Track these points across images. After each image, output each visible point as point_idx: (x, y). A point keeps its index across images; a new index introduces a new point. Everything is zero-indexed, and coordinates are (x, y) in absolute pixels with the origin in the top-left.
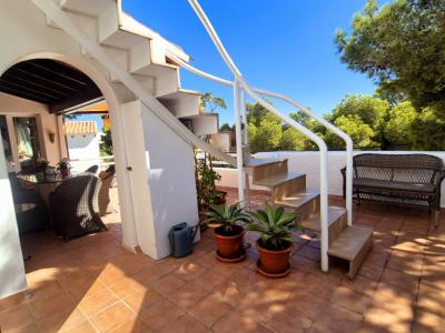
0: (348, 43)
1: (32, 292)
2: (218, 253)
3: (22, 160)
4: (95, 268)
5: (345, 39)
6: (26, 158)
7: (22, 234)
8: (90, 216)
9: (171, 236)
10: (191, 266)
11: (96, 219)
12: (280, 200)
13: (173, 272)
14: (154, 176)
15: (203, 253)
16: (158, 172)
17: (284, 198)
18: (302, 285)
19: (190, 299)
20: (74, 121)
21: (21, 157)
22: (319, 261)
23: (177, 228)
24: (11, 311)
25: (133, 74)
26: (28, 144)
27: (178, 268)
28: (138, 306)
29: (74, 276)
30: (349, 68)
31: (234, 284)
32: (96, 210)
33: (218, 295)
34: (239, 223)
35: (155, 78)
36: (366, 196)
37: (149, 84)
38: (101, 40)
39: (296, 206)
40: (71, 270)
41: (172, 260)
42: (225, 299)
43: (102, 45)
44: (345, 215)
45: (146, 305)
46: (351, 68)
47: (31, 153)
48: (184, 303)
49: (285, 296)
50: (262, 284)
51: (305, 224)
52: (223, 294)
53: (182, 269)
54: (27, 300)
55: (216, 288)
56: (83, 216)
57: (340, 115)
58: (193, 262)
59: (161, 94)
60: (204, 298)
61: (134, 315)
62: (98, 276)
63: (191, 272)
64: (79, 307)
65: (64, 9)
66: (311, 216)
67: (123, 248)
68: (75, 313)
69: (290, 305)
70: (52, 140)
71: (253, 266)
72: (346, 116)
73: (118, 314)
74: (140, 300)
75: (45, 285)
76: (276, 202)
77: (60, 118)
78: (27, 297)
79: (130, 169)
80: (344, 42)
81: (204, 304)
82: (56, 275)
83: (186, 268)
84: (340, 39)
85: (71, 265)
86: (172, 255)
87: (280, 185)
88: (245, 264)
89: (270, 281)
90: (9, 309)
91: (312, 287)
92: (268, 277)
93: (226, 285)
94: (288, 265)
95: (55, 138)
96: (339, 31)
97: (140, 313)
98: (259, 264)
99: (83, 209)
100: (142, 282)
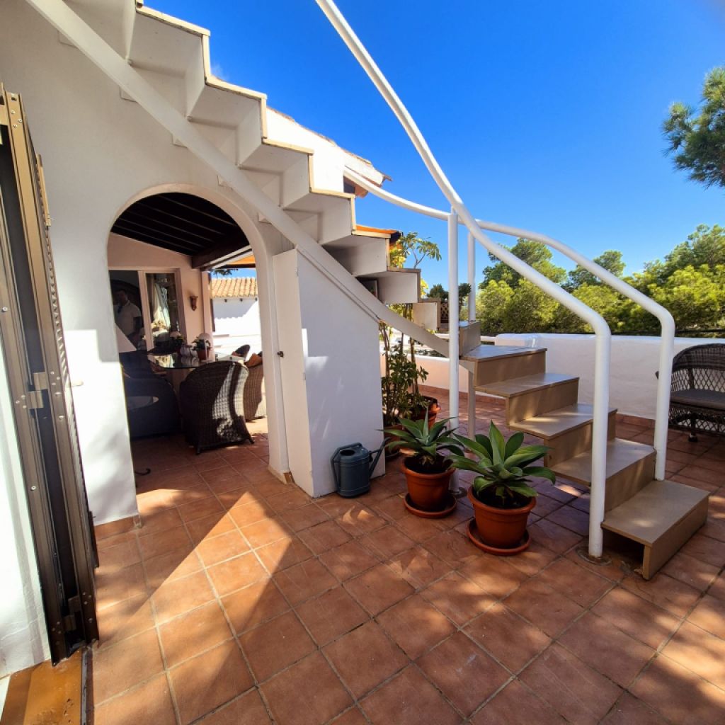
0: (695, 129)
1: (144, 520)
2: (409, 499)
3: (156, 334)
4: (227, 497)
5: (688, 121)
6: (163, 331)
7: (134, 439)
8: (229, 421)
9: (335, 463)
10: (363, 513)
11: (238, 425)
12: (520, 420)
13: (334, 519)
14: (313, 367)
15: (384, 495)
16: (320, 361)
17: (530, 418)
18: (544, 575)
19: (351, 565)
20: (229, 278)
21: (156, 329)
22: (586, 538)
23: (346, 452)
24: (116, 542)
25: (286, 210)
26: (166, 311)
27: (342, 515)
28: (275, 562)
29: (198, 505)
30: (694, 177)
31: (425, 554)
32: (240, 411)
33: (395, 566)
34: (446, 453)
35: (320, 214)
36: (708, 426)
37: (312, 223)
38: (242, 160)
39: (549, 433)
40: (195, 495)
41: (334, 500)
42: (404, 575)
43: (243, 168)
44: (651, 459)
45: (286, 564)
46: (700, 176)
47: (168, 323)
48: (342, 570)
49: (510, 587)
50: (473, 560)
51: (562, 467)
52: (405, 565)
53: (347, 517)
54: (136, 531)
55: (395, 555)
56: (221, 420)
57: (682, 265)
58: (366, 507)
59: (329, 238)
60: (371, 568)
61: (267, 575)
62: (228, 509)
63: (362, 523)
64: (196, 550)
65: (191, 120)
66: (578, 456)
67: (269, 473)
68: (190, 557)
69: (515, 606)
70: (193, 307)
71: (462, 528)
72: (697, 267)
73: (245, 569)
74: (279, 555)
75: (160, 512)
76: (512, 424)
77: (205, 273)
78: (136, 525)
79: (281, 354)
80: (686, 127)
81: (371, 577)
82: (176, 500)
83: (354, 515)
84: (677, 122)
85: (196, 489)
86: (337, 493)
87: (524, 394)
88: (451, 522)
89: (486, 558)
90: (114, 538)
91: (562, 580)
92: (485, 551)
93: (412, 552)
94: (525, 536)
95: (198, 304)
96: (675, 105)
97: (275, 574)
98: (473, 526)
99: (221, 410)
100: (286, 528)
